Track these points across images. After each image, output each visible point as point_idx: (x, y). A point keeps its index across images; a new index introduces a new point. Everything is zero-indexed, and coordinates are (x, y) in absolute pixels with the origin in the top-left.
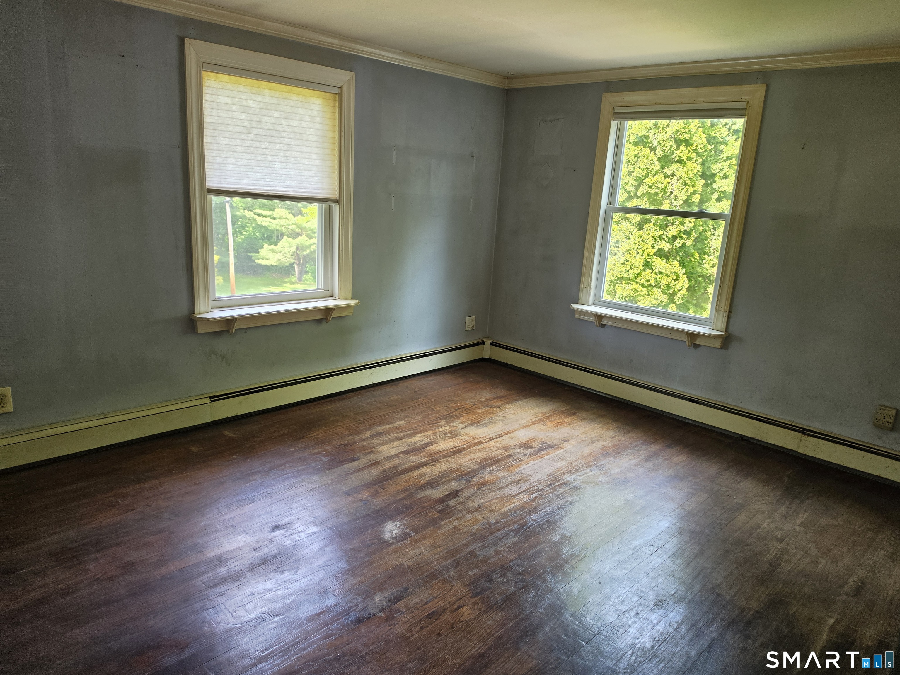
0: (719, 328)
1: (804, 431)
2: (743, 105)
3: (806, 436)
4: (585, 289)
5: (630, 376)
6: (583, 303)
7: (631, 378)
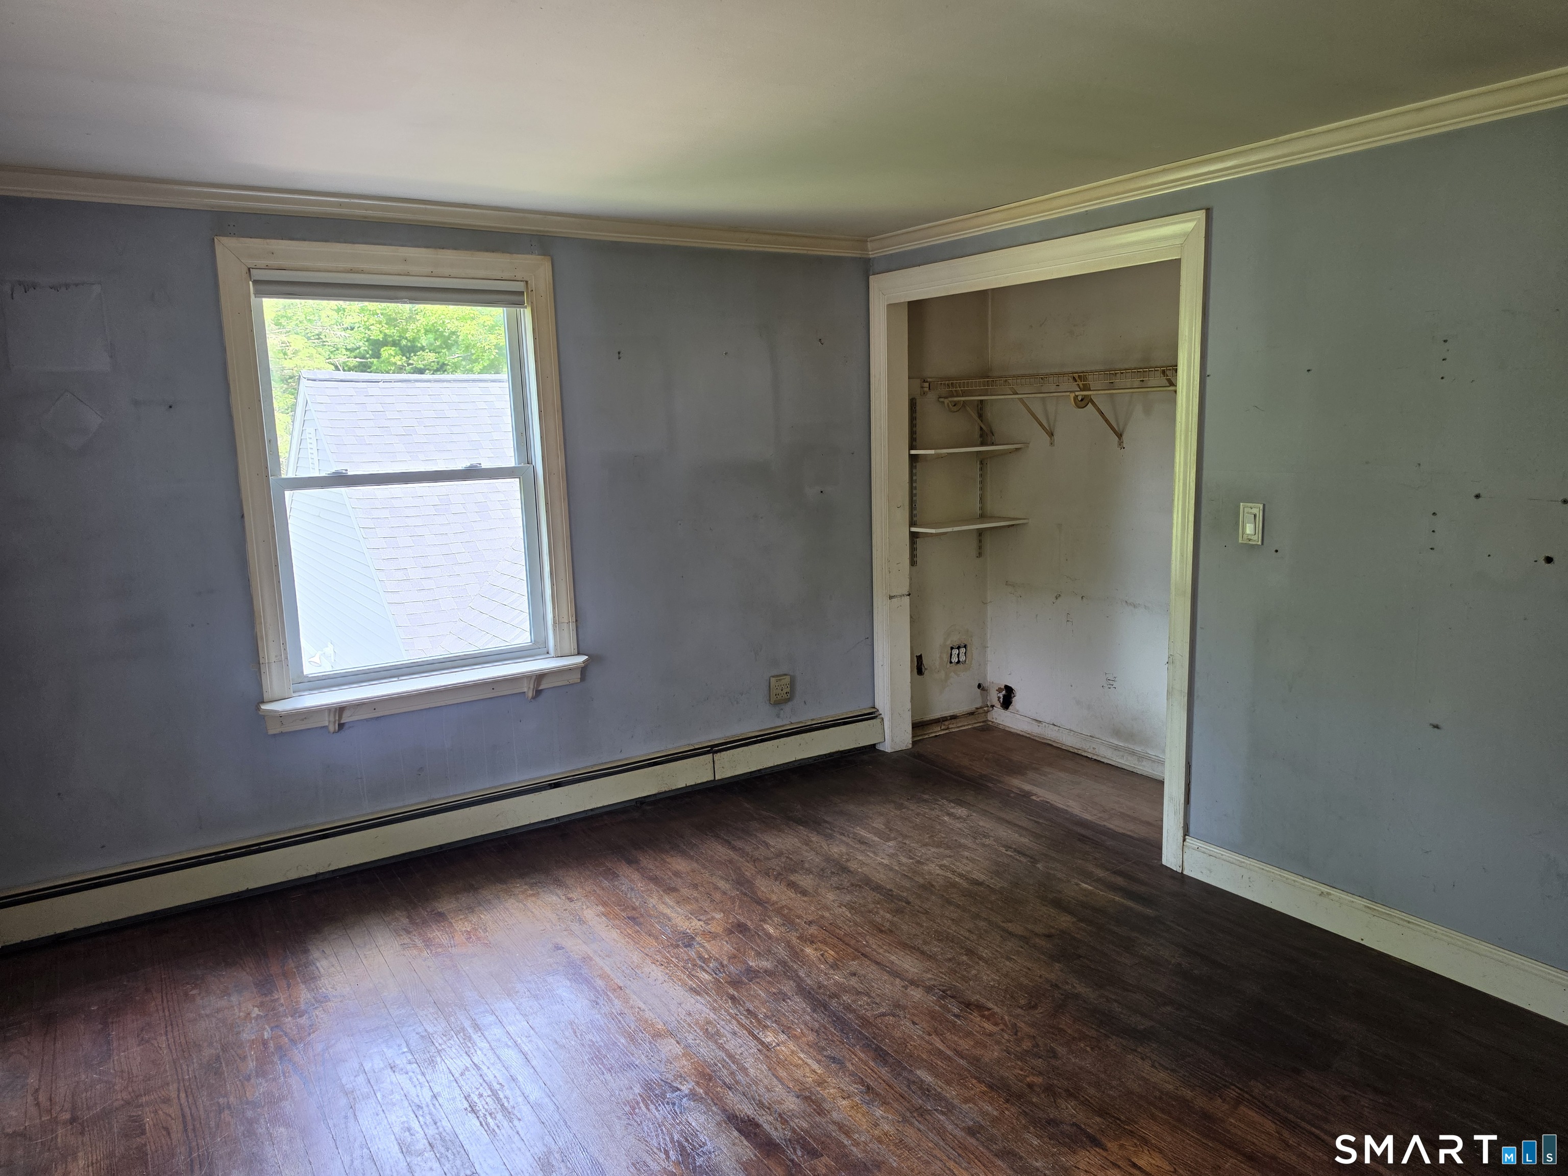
0: (567, 652)
1: (713, 749)
2: (519, 286)
3: (719, 754)
4: (274, 667)
5: (426, 799)
6: (276, 696)
7: (429, 801)
